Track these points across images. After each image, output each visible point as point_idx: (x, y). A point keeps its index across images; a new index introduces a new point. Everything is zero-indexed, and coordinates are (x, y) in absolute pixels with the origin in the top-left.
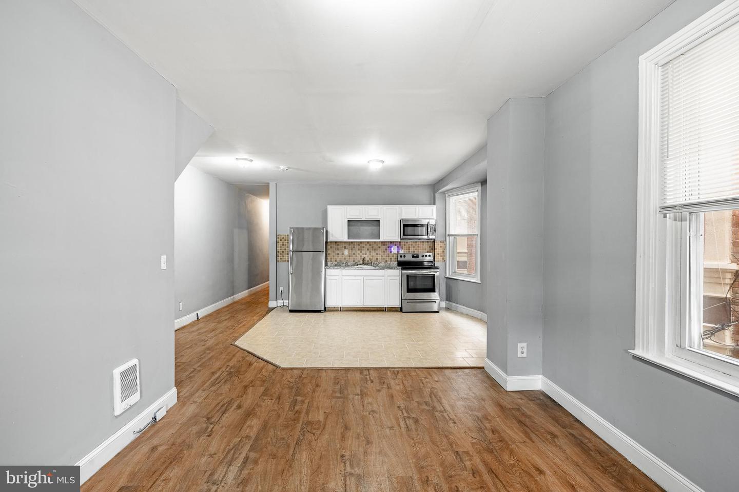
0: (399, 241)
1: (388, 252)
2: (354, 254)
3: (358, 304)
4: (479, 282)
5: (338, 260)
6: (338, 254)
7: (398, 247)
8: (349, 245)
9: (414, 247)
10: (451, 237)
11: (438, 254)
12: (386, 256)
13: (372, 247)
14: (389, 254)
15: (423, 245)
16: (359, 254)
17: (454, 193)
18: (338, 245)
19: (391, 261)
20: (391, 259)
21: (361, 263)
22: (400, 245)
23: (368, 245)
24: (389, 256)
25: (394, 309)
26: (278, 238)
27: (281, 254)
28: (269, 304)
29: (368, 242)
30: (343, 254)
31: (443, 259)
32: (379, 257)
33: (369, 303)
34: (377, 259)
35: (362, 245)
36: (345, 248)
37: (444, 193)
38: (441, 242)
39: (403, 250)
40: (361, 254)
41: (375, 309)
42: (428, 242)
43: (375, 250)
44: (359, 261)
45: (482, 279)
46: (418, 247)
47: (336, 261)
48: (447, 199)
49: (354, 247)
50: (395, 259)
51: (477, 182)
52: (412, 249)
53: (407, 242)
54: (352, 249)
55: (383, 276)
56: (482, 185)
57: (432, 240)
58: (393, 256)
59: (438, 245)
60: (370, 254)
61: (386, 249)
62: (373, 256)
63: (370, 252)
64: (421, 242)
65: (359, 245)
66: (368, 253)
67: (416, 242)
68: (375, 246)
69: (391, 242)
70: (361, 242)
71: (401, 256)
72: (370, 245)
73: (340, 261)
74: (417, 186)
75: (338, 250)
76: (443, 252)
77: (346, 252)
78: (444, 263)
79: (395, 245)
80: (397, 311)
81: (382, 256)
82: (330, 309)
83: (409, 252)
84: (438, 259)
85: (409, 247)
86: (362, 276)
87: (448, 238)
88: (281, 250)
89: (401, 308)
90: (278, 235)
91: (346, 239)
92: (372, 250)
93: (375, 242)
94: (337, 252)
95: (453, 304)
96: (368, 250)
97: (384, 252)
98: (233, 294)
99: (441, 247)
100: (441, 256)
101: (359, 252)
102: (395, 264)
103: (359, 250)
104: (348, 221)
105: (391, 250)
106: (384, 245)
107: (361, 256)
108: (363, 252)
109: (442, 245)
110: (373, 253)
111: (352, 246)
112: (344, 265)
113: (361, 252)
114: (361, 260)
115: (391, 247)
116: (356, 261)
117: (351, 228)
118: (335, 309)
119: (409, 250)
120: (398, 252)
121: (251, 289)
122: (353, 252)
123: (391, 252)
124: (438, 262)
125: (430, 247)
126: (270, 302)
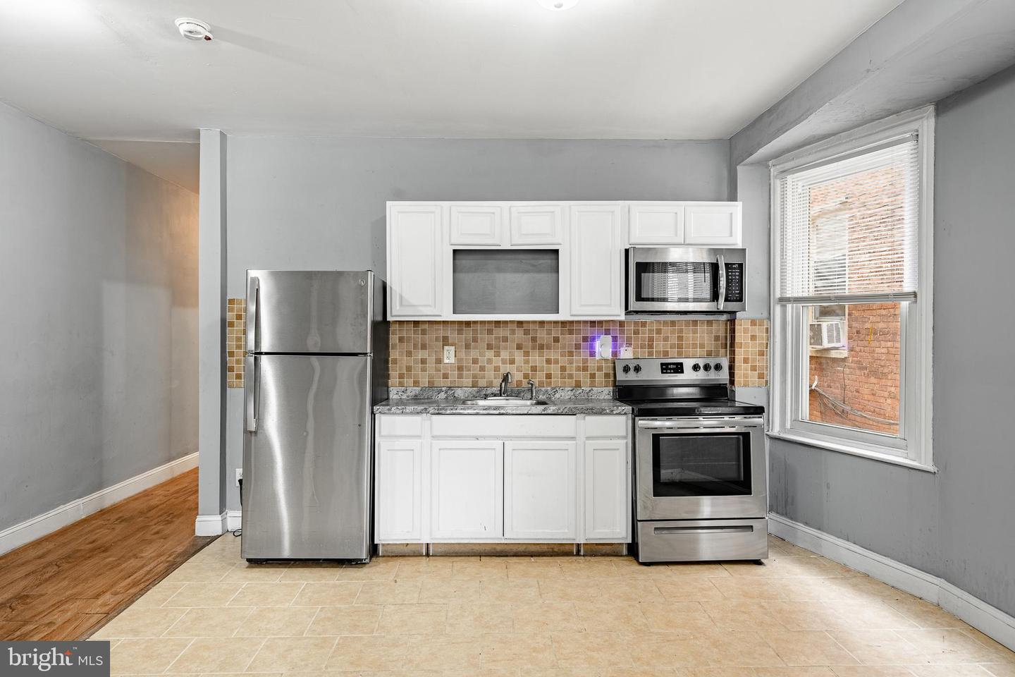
0: (622, 318)
1: (584, 353)
2: (475, 361)
3: (486, 532)
4: (931, 468)
5: (424, 382)
6: (423, 361)
7: (615, 339)
8: (460, 332)
9: (666, 339)
10: (789, 306)
11: (746, 361)
12: (578, 369)
13: (534, 339)
14: (585, 361)
15: (695, 332)
16: (490, 361)
17: (810, 158)
18: (424, 332)
19: (593, 385)
20: (593, 376)
21: (496, 390)
22: (622, 332)
23: (519, 334)
24: (585, 369)
25: (606, 549)
26: (231, 310)
27: (238, 362)
28: (197, 524)
29: (520, 323)
30: (439, 361)
31: (761, 376)
32: (555, 370)
33: (522, 532)
34: (549, 376)
35: (501, 332)
36: (446, 341)
37: (764, 163)
38: (753, 323)
39: (630, 349)
40: (497, 361)
41: (545, 549)
42: (710, 323)
43: (541, 347)
44: (490, 385)
45: (936, 459)
46: (680, 338)
47: (416, 383)
48: (777, 184)
49: (475, 340)
50: (607, 375)
51: (916, 105)
52: (659, 345)
53: (644, 324)
54: (467, 347)
55: (573, 438)
56: (938, 112)
57: (725, 317)
58: (600, 369)
59: (746, 331)
60: (527, 362)
61: (578, 347)
62: (534, 369)
63: (527, 354)
64: (687, 323)
65: (490, 332)
66: (519, 357)
67: (673, 323)
68: (542, 335)
69: (593, 323)
70: (497, 323)
71: (626, 369)
72: (527, 332)
73: (431, 386)
74: (678, 144)
75: (424, 347)
76: (762, 353)
77: (449, 356)
78: (763, 390)
79: (607, 332)
80: (617, 554)
81: (563, 369)
82: (389, 548)
83: (651, 354)
84: (746, 376)
85: (651, 339)
86: (497, 438)
87: (778, 310)
88: (239, 347)
89: (633, 550)
90: (232, 301)
91: (446, 313)
92: (534, 348)
93: (542, 323)
94: (421, 354)
95: (801, 527)
96: (519, 347)
97: (571, 354)
98: (100, 486)
99: (753, 338)
100: (754, 368)
101: (490, 354)
102: (606, 392)
103: (489, 347)
104: (455, 251)
105: (592, 347)
106: (571, 332)
107: (497, 369)
108: (505, 355)
109: (758, 331)
110: (536, 359)
111: (468, 334)
112: (442, 395)
113: (497, 354)
114: (498, 382)
115: (593, 339)
116: (482, 383)
117: (461, 276)
118: (406, 550)
119: (651, 346)
120: (615, 354)
121: (173, 463)
122: (474, 353)
123: (592, 354)
124: (746, 385)
125: (717, 338)
126: (199, 518)
